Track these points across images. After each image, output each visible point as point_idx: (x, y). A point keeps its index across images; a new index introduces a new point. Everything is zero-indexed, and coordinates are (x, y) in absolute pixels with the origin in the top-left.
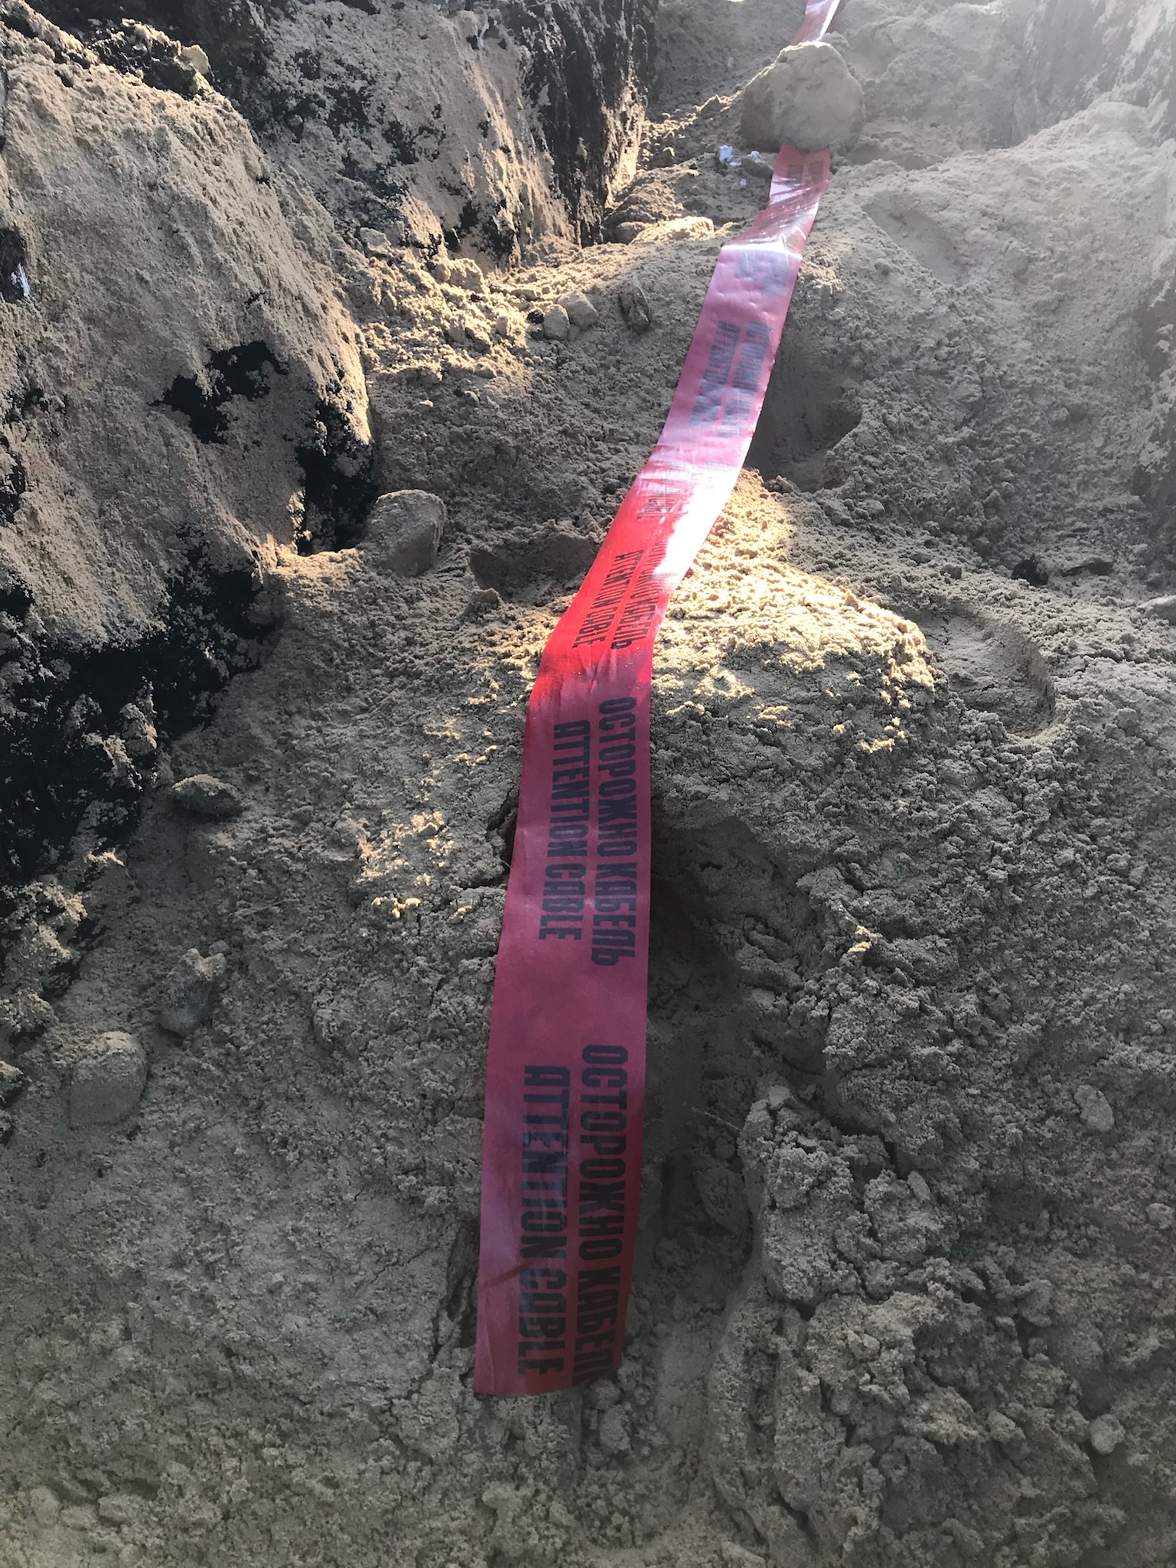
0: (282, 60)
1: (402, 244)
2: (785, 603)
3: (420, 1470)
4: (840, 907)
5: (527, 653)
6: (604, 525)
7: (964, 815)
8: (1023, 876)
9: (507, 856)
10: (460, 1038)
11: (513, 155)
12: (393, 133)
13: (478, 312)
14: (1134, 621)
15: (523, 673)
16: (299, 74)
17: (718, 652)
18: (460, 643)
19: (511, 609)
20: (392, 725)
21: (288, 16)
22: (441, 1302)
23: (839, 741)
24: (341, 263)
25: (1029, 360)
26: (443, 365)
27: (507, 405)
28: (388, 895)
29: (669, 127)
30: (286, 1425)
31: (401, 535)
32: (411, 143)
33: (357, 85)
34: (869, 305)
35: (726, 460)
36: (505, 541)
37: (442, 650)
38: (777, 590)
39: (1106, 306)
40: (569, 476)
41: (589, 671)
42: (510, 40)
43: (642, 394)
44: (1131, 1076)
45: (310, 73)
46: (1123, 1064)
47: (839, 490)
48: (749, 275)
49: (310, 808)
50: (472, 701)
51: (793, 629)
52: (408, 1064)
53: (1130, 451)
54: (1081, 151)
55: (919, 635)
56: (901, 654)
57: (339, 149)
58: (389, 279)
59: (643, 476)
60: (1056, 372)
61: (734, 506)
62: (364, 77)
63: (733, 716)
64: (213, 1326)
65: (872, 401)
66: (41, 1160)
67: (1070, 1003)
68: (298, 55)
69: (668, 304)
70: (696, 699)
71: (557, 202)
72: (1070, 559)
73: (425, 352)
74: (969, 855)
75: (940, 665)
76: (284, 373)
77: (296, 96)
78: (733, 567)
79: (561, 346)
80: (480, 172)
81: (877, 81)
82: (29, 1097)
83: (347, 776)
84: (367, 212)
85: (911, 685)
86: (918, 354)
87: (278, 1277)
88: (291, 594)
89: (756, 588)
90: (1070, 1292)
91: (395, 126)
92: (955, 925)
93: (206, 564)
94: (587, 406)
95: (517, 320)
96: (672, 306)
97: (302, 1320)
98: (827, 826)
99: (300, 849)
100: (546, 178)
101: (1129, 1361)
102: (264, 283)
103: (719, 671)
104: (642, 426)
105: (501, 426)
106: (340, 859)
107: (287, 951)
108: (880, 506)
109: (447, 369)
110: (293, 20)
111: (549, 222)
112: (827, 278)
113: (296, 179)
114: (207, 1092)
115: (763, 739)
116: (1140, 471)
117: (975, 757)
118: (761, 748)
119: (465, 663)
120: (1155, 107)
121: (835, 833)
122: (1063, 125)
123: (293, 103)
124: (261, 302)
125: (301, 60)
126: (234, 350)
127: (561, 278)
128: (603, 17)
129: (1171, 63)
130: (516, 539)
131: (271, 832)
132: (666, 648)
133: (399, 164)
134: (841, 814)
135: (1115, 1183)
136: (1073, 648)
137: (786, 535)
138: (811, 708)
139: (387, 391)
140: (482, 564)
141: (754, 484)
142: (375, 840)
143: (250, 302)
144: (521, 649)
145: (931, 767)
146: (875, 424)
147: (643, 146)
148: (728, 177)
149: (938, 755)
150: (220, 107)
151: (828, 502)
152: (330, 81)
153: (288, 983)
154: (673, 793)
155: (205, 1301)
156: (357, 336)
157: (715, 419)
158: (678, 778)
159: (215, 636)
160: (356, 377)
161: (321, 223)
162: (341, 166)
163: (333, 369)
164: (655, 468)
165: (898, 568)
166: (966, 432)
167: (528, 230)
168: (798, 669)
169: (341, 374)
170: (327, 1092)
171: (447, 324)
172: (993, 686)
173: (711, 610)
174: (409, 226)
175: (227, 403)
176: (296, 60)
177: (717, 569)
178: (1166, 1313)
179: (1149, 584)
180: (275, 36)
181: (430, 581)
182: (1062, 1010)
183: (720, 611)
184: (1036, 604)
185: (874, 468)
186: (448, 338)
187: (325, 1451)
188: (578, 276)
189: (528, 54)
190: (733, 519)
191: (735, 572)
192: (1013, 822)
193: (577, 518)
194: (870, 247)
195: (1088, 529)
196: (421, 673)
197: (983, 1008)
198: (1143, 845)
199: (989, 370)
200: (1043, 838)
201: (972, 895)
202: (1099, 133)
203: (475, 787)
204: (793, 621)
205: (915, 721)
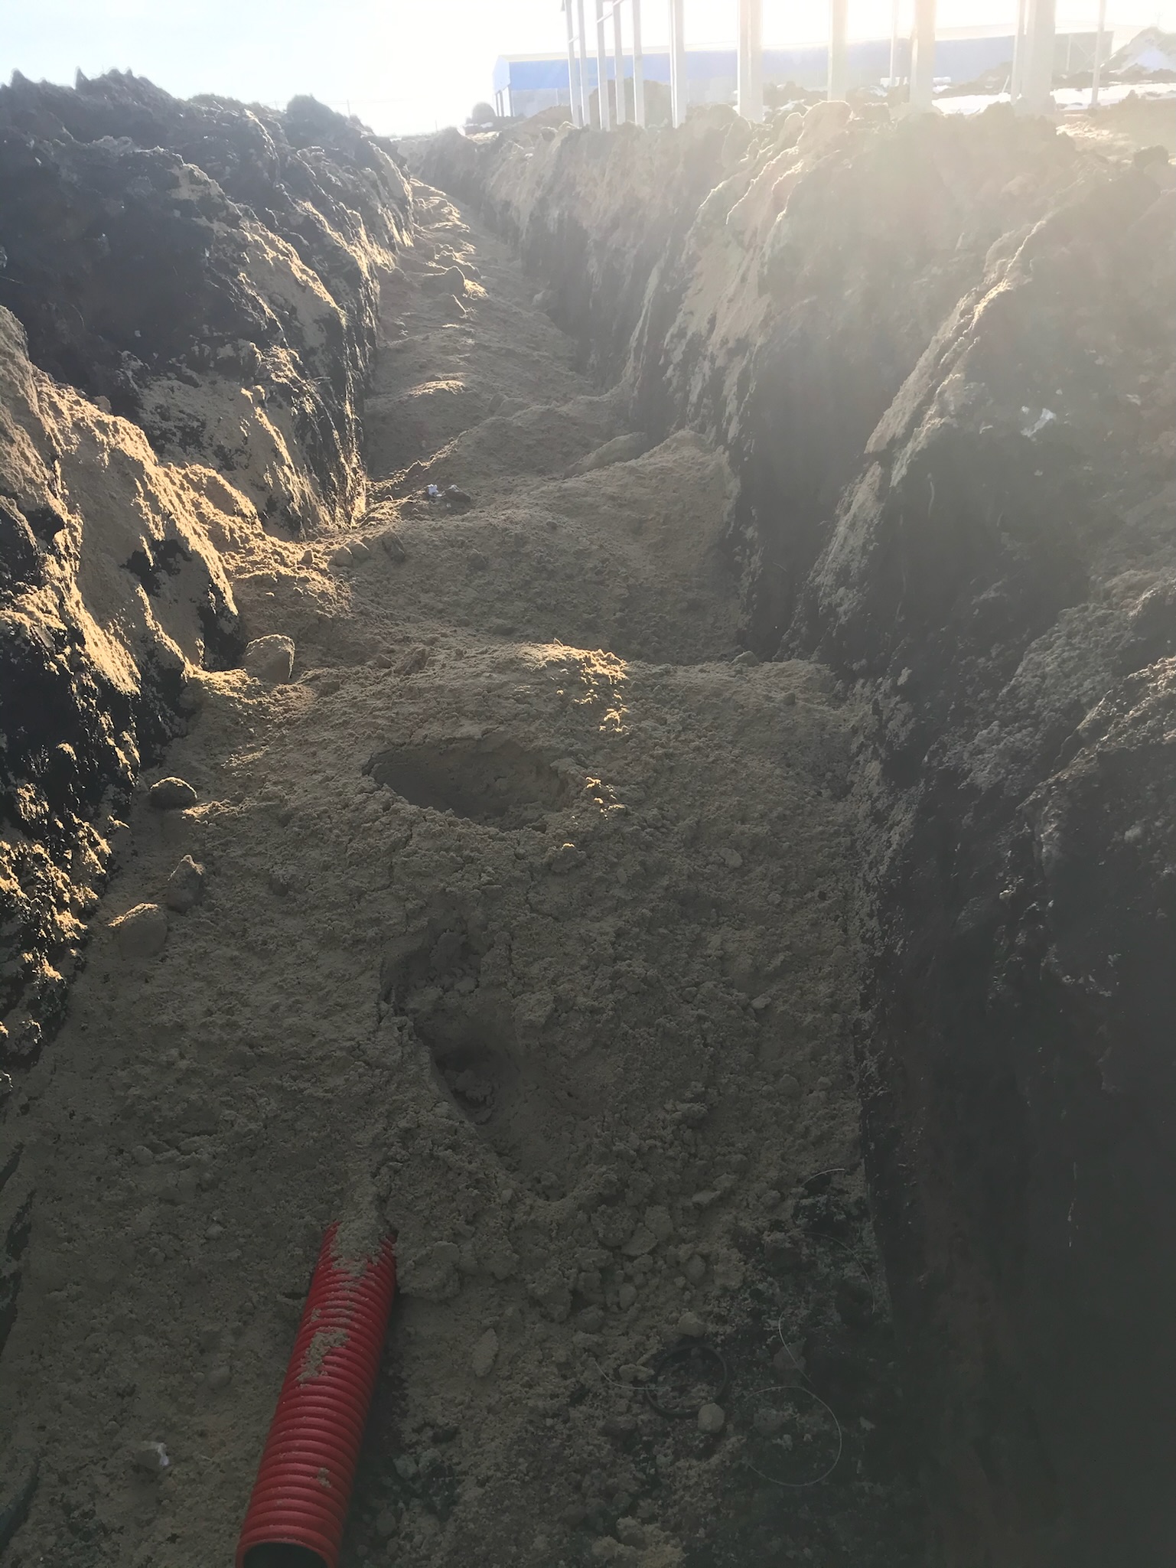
0: (148, 409)
3: (381, 1073)
4: (575, 772)
7: (636, 730)
8: (672, 755)
10: (368, 860)
11: (294, 472)
12: (220, 452)
16: (158, 417)
20: (286, 745)
21: (147, 387)
22: (379, 995)
23: (562, 698)
26: (276, 574)
27: (322, 597)
28: (307, 810)
29: (386, 483)
31: (269, 658)
32: (232, 458)
33: (195, 424)
39: (699, 542)
42: (284, 404)
43: (407, 595)
44: (747, 838)
45: (165, 417)
46: (743, 833)
51: (526, 654)
52: (338, 881)
53: (731, 623)
54: (669, 458)
60: (676, 582)
62: (198, 420)
64: (240, 1033)
66: (106, 979)
67: (709, 810)
68: (157, 408)
69: (416, 545)
71: (323, 507)
73: (264, 567)
74: (642, 748)
76: (190, 560)
77: (159, 429)
79: (349, 570)
80: (275, 478)
82: (94, 944)
83: (263, 772)
85: (597, 675)
87: (277, 1002)
88: (206, 687)
91: (221, 447)
92: (640, 779)
93: (157, 661)
94: (372, 601)
96: (418, 546)
97: (295, 1019)
99: (241, 808)
100: (315, 490)
101: (770, 968)
103: (488, 674)
104: (410, 612)
105: (320, 607)
106: (271, 804)
107: (246, 855)
109: (280, 576)
110: (150, 389)
111: (321, 518)
112: (517, 530)
114: (208, 934)
115: (518, 701)
118: (518, 705)
120: (709, 431)
121: (567, 741)
122: (659, 447)
123: (158, 432)
124: (174, 517)
125: (158, 411)
126: (162, 542)
128: (336, 402)
129: (712, 402)
133: (224, 468)
134: (568, 733)
135: (748, 891)
138: (543, 686)
139: (243, 588)
143: (168, 516)
147: (367, 495)
148: (437, 503)
152: (177, 422)
153: (249, 870)
155: (232, 1026)
156: (219, 558)
159: (163, 709)
160: (224, 578)
167: (309, 518)
168: (532, 669)
170: (287, 913)
174: (238, 505)
175: (161, 573)
176: (155, 411)
178: (786, 943)
180: (141, 396)
181: (291, 685)
182: (706, 814)
187: (322, 1078)
189: (297, 412)
192: (664, 732)
194: (542, 515)
198: (739, 744)
199: (632, 581)
200: (682, 738)
201: (647, 763)
202: (677, 448)
203: (349, 756)
204: (524, 651)
205: (603, 692)
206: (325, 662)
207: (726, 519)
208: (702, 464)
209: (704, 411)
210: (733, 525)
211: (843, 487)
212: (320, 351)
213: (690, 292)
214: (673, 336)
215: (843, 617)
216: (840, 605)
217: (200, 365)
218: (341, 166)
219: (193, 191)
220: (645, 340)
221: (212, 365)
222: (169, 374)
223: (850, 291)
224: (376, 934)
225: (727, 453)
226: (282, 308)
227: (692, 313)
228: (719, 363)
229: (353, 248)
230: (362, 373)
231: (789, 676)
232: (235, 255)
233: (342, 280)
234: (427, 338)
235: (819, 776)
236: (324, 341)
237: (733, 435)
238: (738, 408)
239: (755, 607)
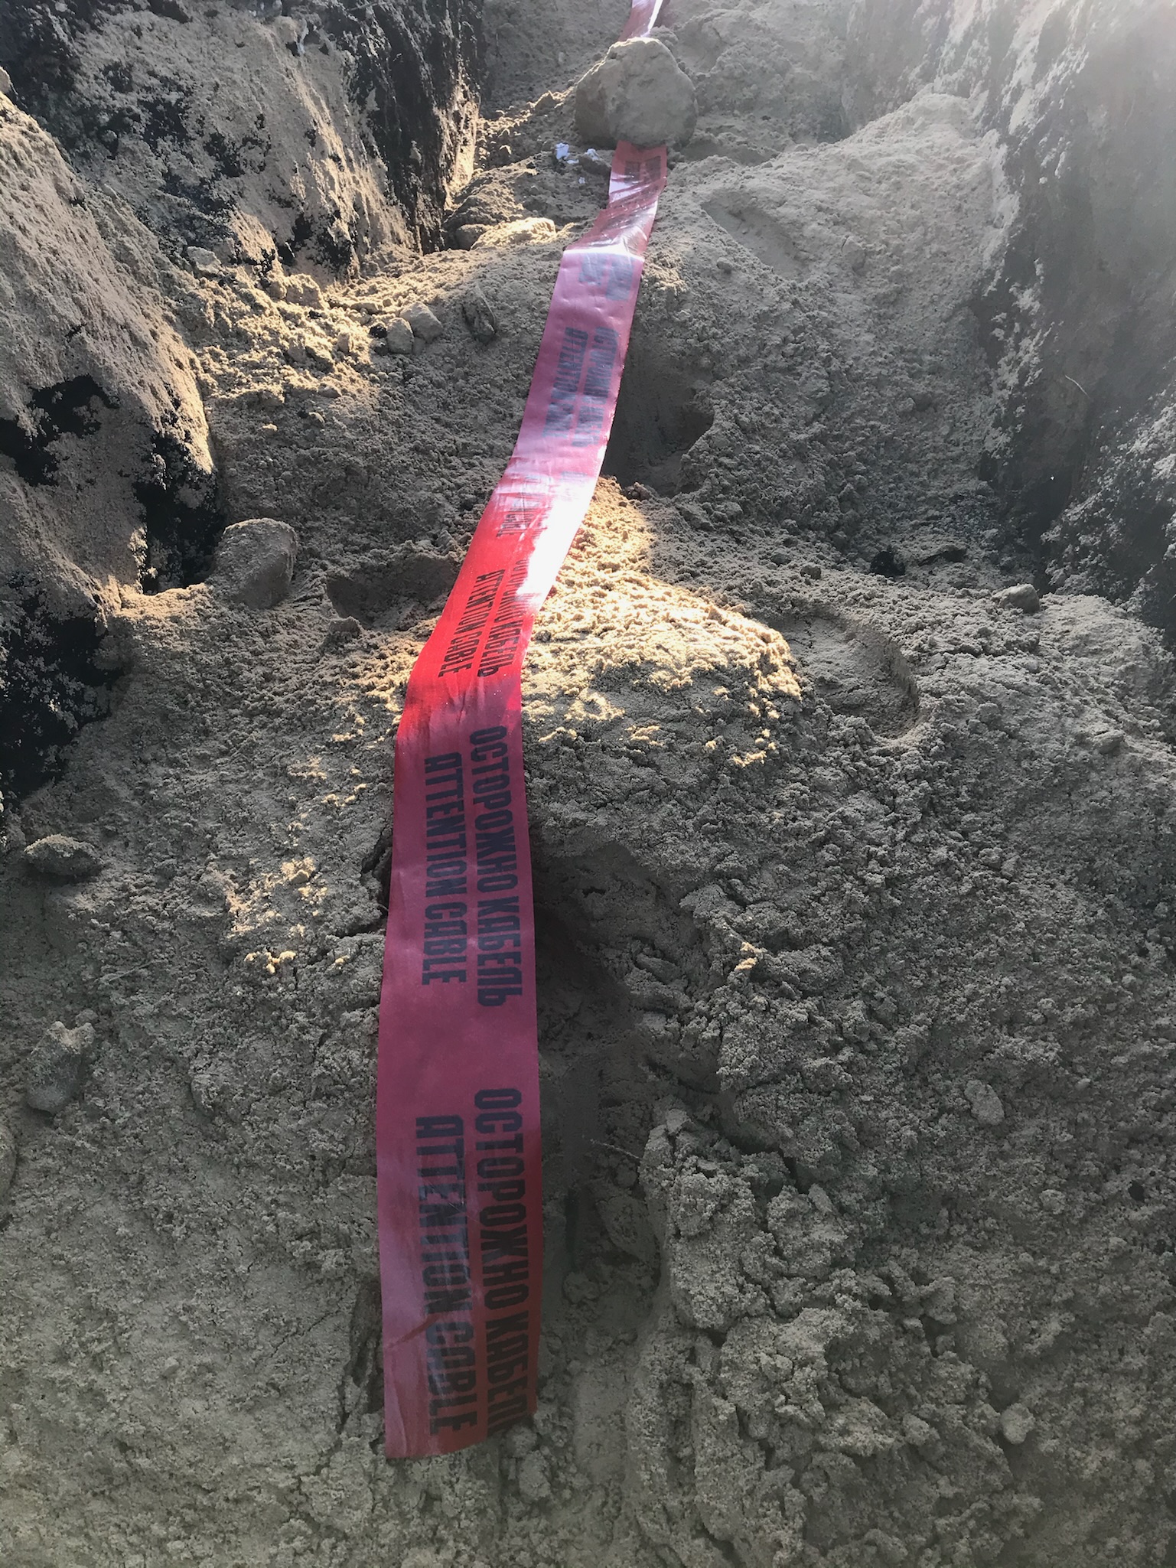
0: (91, 74)
1: (234, 261)
2: (650, 620)
3: (334, 1547)
4: (724, 925)
5: (392, 684)
6: (464, 542)
7: (838, 822)
8: (900, 878)
9: (384, 898)
11: (344, 163)
12: (215, 145)
13: (318, 329)
14: (990, 612)
15: (389, 706)
16: (109, 87)
17: (586, 675)
18: (321, 677)
19: (372, 636)
20: (254, 767)
21: (94, 28)
22: (345, 1368)
23: (712, 758)
24: (169, 285)
25: (873, 353)
26: (284, 386)
27: (354, 424)
28: (261, 950)
29: (504, 124)
30: (190, 1516)
31: (251, 567)
32: (235, 155)
33: (173, 97)
34: (713, 305)
35: (581, 471)
36: (362, 564)
37: (303, 685)
38: (641, 606)
39: (941, 297)
40: (424, 494)
41: (457, 701)
42: (332, 45)
43: (493, 405)
44: (1018, 1067)
45: (121, 86)
46: (1009, 1056)
47: (696, 494)
48: (591, 279)
49: (173, 861)
50: (337, 738)
51: (659, 647)
52: (293, 1126)
53: (975, 438)
54: (909, 145)
55: (782, 643)
56: (766, 665)
57: (158, 164)
58: (221, 300)
59: (499, 491)
60: (900, 363)
61: (594, 517)
62: (179, 89)
63: (604, 739)
64: (104, 1420)
65: (724, 402)
67: (954, 1000)
68: (108, 69)
69: (513, 312)
70: (568, 724)
71: (393, 209)
72: (924, 548)
73: (265, 375)
74: (846, 861)
75: (806, 670)
76: (115, 406)
77: (108, 111)
78: (596, 583)
79: (407, 360)
80: (310, 182)
81: (707, 75)
83: (210, 825)
84: (194, 230)
85: (778, 695)
86: (765, 352)
87: (172, 1362)
88: (139, 637)
89: (620, 605)
90: (973, 1286)
91: (217, 138)
92: (837, 932)
93: (44, 613)
95: (358, 335)
96: (518, 314)
97: (199, 1405)
98: (706, 843)
99: (165, 906)
100: (381, 185)
101: (1033, 1348)
102: (84, 313)
103: (589, 694)
104: (495, 438)
105: (350, 447)
106: (208, 915)
107: (158, 1015)
108: (739, 508)
109: (289, 390)
110: (100, 32)
111: (387, 230)
112: (670, 280)
113: (114, 198)
114: (84, 1171)
115: (637, 761)
116: (985, 456)
117: (845, 762)
118: (635, 770)
119: (327, 698)
120: (976, 99)
122: (887, 118)
123: (105, 118)
124: (84, 334)
125: (111, 73)
126: (58, 387)
127: (402, 289)
128: (428, 17)
129: (989, 53)
130: (374, 562)
131: (134, 889)
132: (534, 673)
133: (223, 177)
134: (719, 830)
135: (1008, 1174)
136: (933, 645)
137: (646, 545)
138: (682, 726)
139: (228, 417)
140: (338, 589)
141: (612, 493)
142: (244, 891)
143: (71, 334)
144: (385, 680)
145: (803, 776)
146: (727, 424)
147: (479, 144)
148: (567, 176)
149: (810, 763)
150: (25, 129)
151: (688, 507)
152: (143, 94)
153: (162, 1049)
154: (551, 822)
155: (94, 1397)
156: (192, 361)
157: (568, 427)
158: (555, 806)
159: (60, 687)
160: (193, 405)
161: (144, 245)
162: (162, 181)
163: (167, 399)
164: (512, 481)
165: (760, 572)
166: (817, 427)
167: (365, 239)
168: (667, 687)
169: (177, 403)
170: (211, 1160)
171: (286, 344)
172: (858, 688)
173: (577, 631)
174: (240, 243)
175: (54, 442)
176: (105, 73)
177: (580, 585)
178: (1065, 1296)
179: (1002, 568)
180: (81, 49)
181: (286, 612)
182: (947, 1009)
183: (585, 632)
184: (895, 602)
185: (730, 469)
186: (288, 358)
187: (233, 1538)
188: (420, 286)
189: (352, 59)
190: (593, 531)
191: (598, 589)
192: (886, 824)
193: (435, 537)
194: (712, 246)
195: (941, 517)
196: (282, 711)
197: (870, 1013)
198: (1014, 837)
199: (836, 364)
200: (917, 838)
201: (852, 901)
202: (924, 126)
203: (345, 829)
204: (658, 639)
205: (785, 731)
207: (987, 265)
208: (960, 160)
209: (970, 61)
210: (998, 276)
225: (1004, 149)
231: (1095, 652)
237: (1020, 122)
238: (1038, 76)
239: (1019, 427)
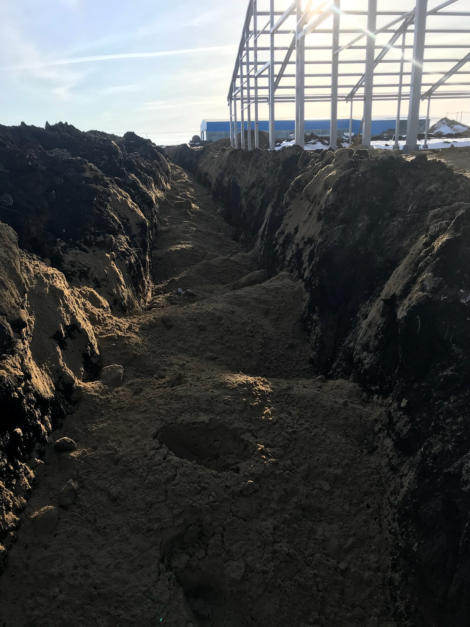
0: (66, 264)
1: (100, 307)
3: (160, 606)
4: (252, 441)
7: (278, 418)
8: (296, 431)
10: (156, 486)
11: (125, 287)
14: (313, 382)
16: (70, 266)
17: (210, 386)
18: (135, 398)
19: (146, 392)
20: (118, 420)
21: (66, 253)
22: (159, 560)
23: (245, 403)
24: (86, 310)
25: (275, 333)
27: (136, 345)
28: (127, 457)
29: (160, 286)
30: (116, 604)
31: (112, 376)
32: (100, 283)
33: (86, 269)
34: (230, 320)
37: (130, 401)
39: (292, 319)
40: (155, 363)
43: (172, 343)
44: (332, 475)
45: (73, 266)
46: (330, 473)
49: (97, 444)
50: (142, 410)
51: (228, 380)
52: (141, 497)
53: (307, 354)
54: (279, 283)
58: (99, 314)
60: (283, 336)
62: (87, 267)
63: (217, 399)
64: (90, 581)
66: (26, 547)
67: (314, 461)
68: (70, 262)
69: (176, 320)
70: (207, 396)
71: (136, 300)
73: (112, 332)
74: (282, 428)
76: (80, 333)
79: (148, 331)
80: (118, 290)
82: (22, 528)
83: (107, 434)
85: (260, 391)
86: (245, 332)
87: (109, 562)
88: (84, 391)
90: (328, 531)
91: (96, 278)
92: (282, 444)
93: (63, 381)
94: (157, 346)
96: (177, 321)
97: (118, 573)
99: (97, 453)
100: (133, 294)
101: (346, 546)
103: (211, 390)
104: (173, 351)
105: (135, 350)
106: (110, 453)
107: (98, 479)
109: (118, 336)
110: (68, 254)
111: (135, 305)
112: (218, 314)
114: (78, 521)
115: (226, 404)
116: (311, 359)
118: (225, 406)
120: (295, 273)
121: (248, 425)
122: (272, 278)
124: (75, 314)
126: (69, 326)
127: (143, 317)
128: (143, 256)
129: (297, 262)
131: (87, 451)
133: (97, 288)
134: (248, 420)
135: (334, 503)
138: (236, 396)
139: (102, 342)
142: (120, 447)
143: (73, 314)
147: (152, 291)
148: (182, 296)
152: (78, 268)
153: (99, 487)
155: (86, 576)
156: (93, 328)
159: (63, 402)
160: (94, 338)
163: (91, 334)
167: (130, 307)
168: (231, 388)
170: (116, 512)
175: (68, 339)
178: (353, 532)
180: (65, 257)
181: (121, 388)
182: (312, 462)
187: (130, 608)
188: (149, 316)
189: (128, 262)
192: (291, 420)
194: (228, 307)
196: (124, 407)
198: (324, 425)
199: (265, 335)
200: (299, 423)
201: (284, 436)
202: (282, 279)
203: (147, 429)
204: (227, 378)
205: (263, 399)
206: (136, 375)
207: (303, 310)
208: (293, 286)
209: (292, 264)
210: (307, 312)
211: (360, 305)
212: (138, 236)
213: (286, 216)
214: (279, 233)
215: (366, 365)
216: (365, 359)
217: (89, 244)
218: (146, 160)
219: (91, 174)
220: (266, 233)
221: (94, 244)
222: (76, 247)
223: (361, 224)
224: (159, 527)
225: (304, 283)
226: (123, 219)
227: (287, 225)
228: (301, 246)
229: (150, 192)
230: (152, 241)
231: (341, 389)
232: (106, 198)
233: (146, 205)
234: (177, 227)
235: (361, 441)
236: (140, 232)
237: (307, 276)
238: (309, 266)
239: (318, 349)
